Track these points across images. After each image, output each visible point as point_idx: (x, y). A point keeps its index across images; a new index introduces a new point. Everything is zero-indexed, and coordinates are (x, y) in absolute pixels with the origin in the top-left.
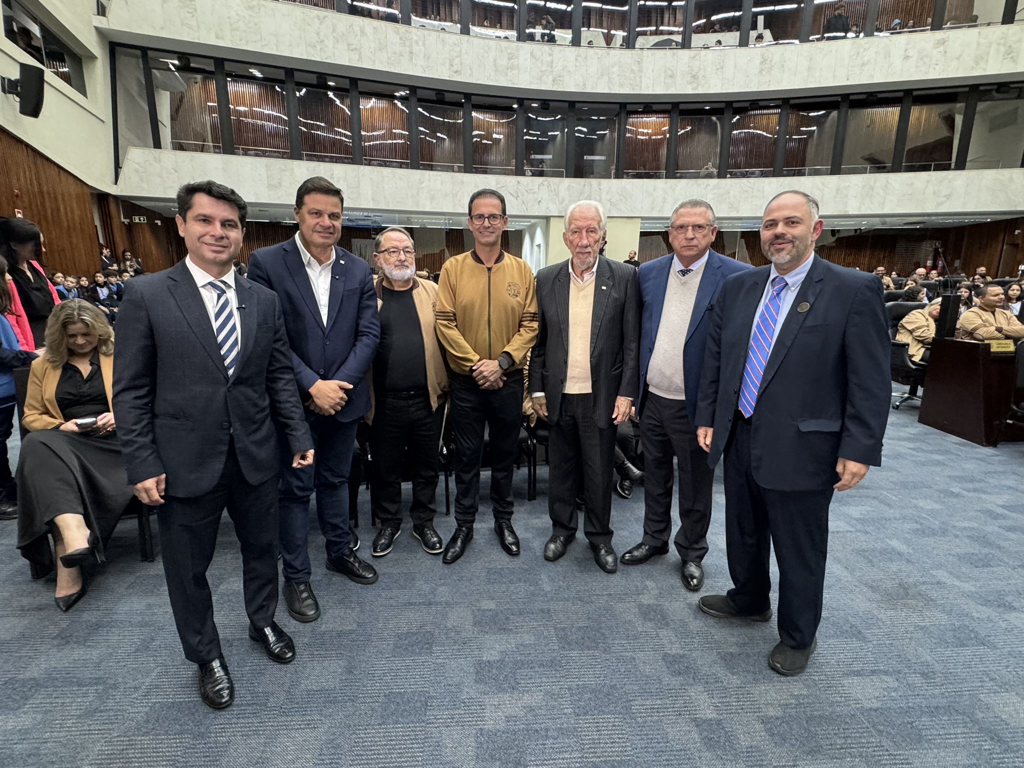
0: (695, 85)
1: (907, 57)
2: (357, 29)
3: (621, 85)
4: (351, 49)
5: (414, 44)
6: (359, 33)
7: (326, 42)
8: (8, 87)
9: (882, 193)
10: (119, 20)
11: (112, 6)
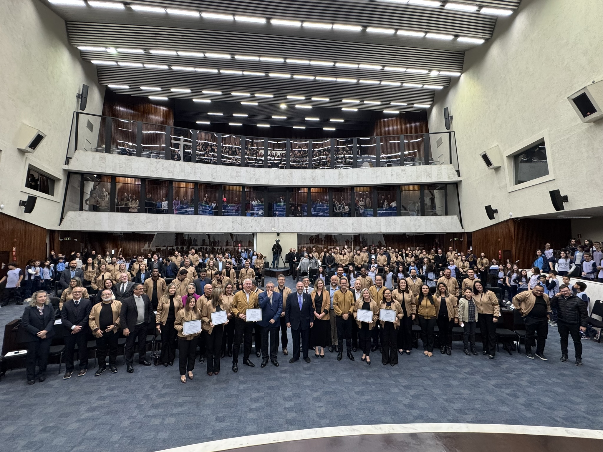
0: (314, 182)
3: (284, 182)
4: (169, 172)
5: (196, 169)
6: (173, 166)
7: (159, 170)
8: (22, 203)
9: (394, 224)
10: (73, 166)
11: (72, 162)
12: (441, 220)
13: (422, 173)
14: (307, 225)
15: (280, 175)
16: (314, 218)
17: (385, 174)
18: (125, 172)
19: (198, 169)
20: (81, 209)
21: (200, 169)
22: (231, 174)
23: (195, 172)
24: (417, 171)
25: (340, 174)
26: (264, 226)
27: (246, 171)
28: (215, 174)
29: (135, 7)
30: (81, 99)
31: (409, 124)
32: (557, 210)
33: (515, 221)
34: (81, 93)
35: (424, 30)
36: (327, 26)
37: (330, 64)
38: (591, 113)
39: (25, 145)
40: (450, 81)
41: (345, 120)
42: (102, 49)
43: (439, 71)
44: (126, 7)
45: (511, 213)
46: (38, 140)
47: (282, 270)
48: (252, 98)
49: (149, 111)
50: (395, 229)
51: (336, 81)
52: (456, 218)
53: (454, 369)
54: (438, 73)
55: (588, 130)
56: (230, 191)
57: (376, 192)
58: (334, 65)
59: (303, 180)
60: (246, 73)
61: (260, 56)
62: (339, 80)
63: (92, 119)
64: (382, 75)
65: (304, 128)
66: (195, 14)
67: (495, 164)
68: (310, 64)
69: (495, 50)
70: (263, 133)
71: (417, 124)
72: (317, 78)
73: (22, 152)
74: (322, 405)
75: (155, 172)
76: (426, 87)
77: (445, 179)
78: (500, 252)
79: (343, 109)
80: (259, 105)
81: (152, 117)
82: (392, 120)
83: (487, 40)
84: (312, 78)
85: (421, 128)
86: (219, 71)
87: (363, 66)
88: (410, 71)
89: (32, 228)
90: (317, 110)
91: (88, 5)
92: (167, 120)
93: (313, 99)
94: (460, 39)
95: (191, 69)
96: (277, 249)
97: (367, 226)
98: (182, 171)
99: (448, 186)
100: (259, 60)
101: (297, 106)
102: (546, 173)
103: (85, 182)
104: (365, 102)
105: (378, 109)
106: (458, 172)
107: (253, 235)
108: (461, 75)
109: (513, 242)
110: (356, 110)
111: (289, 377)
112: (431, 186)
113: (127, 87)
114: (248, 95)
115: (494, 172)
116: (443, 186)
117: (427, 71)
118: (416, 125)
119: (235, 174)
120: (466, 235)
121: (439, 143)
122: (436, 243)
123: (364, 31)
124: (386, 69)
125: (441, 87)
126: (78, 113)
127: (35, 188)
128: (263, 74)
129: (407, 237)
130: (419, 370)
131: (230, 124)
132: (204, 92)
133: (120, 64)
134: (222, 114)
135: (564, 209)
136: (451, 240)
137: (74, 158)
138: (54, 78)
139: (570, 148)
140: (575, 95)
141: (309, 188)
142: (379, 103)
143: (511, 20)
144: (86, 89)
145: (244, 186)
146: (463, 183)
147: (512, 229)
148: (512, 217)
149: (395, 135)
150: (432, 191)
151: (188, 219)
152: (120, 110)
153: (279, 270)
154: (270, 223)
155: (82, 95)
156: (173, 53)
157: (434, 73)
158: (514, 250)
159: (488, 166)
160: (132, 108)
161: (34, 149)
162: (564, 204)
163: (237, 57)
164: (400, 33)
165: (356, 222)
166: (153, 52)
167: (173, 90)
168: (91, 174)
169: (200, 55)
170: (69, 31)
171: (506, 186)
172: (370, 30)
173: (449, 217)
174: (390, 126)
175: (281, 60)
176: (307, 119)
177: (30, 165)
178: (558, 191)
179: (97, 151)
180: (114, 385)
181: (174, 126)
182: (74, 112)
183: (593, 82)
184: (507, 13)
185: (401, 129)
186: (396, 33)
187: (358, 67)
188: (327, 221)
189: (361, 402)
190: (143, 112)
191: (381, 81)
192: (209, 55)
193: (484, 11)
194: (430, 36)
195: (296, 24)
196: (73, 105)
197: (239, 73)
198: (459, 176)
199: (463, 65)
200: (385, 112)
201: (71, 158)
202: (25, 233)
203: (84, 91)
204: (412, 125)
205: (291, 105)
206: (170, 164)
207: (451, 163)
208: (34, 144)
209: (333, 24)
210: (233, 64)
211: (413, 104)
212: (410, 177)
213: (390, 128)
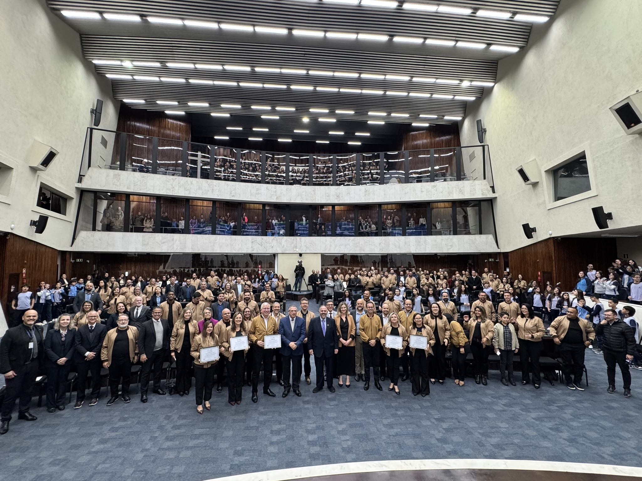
0: (338, 200)
1: (422, 191)
2: (189, 182)
3: (306, 199)
4: (186, 189)
5: (214, 187)
7: (175, 188)
8: (33, 223)
9: (424, 244)
10: (86, 184)
11: (85, 180)
12: (475, 239)
13: (454, 189)
14: (331, 245)
15: (303, 192)
16: (339, 238)
17: (414, 190)
18: (140, 189)
19: (216, 186)
20: (94, 229)
21: (219, 186)
22: (251, 191)
23: (213, 190)
24: (448, 188)
25: (366, 191)
26: (285, 247)
27: (267, 188)
28: (234, 192)
29: (151, 20)
30: (95, 115)
31: (440, 137)
32: (600, 228)
33: (555, 240)
34: (95, 109)
35: (454, 38)
36: (351, 36)
37: (355, 75)
38: (636, 124)
39: (37, 162)
40: (483, 92)
41: (371, 134)
42: (118, 63)
43: (471, 81)
44: (142, 19)
45: (550, 232)
46: (51, 156)
47: (305, 293)
48: (273, 112)
49: (165, 126)
50: (425, 249)
51: (361, 93)
52: (491, 237)
53: (490, 400)
54: (470, 83)
55: (632, 143)
56: (250, 209)
57: (404, 210)
58: (359, 77)
59: (327, 198)
60: (267, 86)
61: (281, 68)
62: (365, 92)
63: (106, 135)
64: (410, 86)
65: (328, 142)
66: (213, 26)
67: (532, 179)
68: (333, 75)
69: (531, 59)
70: (284, 148)
71: (447, 137)
72: (342, 90)
73: (34, 170)
74: (348, 439)
75: (171, 190)
76: (457, 98)
77: (478, 195)
78: (539, 273)
79: (369, 122)
80: (281, 118)
81: (168, 132)
82: (422, 133)
83: (521, 48)
84: (336, 90)
85: (453, 142)
86: (238, 84)
87: (389, 77)
88: (440, 81)
89: (43, 249)
90: (342, 124)
91: (103, 18)
92: (184, 136)
93: (337, 112)
94: (493, 48)
95: (210, 82)
96: (300, 271)
97: (396, 247)
98: (200, 188)
99: (482, 203)
100: (281, 72)
101: (321, 120)
102: (588, 188)
103: (98, 201)
104: (393, 115)
105: (407, 121)
106: (493, 188)
107: (274, 255)
108: (494, 86)
109: (554, 263)
110: (383, 123)
111: (312, 408)
112: (464, 203)
113: (142, 102)
114: (269, 108)
115: (532, 188)
116: (477, 203)
117: (458, 82)
118: (447, 139)
119: (255, 192)
120: (502, 255)
121: (472, 157)
122: (470, 264)
123: (390, 40)
124: (415, 79)
125: (473, 99)
126: (92, 129)
127: (47, 207)
128: (285, 87)
129: (439, 257)
130: (452, 401)
131: (250, 139)
132: (222, 106)
133: (136, 77)
134: (241, 129)
135: (608, 227)
136: (486, 261)
137: (87, 176)
138: (67, 93)
139: (613, 161)
140: (617, 105)
141: (333, 206)
142: (407, 115)
143: (547, 27)
144: (100, 103)
145: (264, 204)
146: (499, 200)
147: (552, 248)
148: (551, 236)
149: (425, 149)
150: (464, 208)
151: (206, 239)
152: (135, 125)
153: (302, 293)
154: (292, 243)
155: (96, 110)
156: (191, 66)
157: (466, 84)
158: (554, 272)
159: (525, 182)
160: (148, 123)
161: (46, 167)
162: (609, 222)
163: (257, 69)
164: (429, 42)
165: (384, 242)
166: (170, 65)
167: (190, 104)
168: (104, 192)
169: (219, 67)
170: (83, 44)
171: (544, 202)
172: (396, 39)
173: (483, 236)
174: (419, 140)
175: (304, 72)
176: (330, 133)
177: (41, 183)
178: (601, 208)
179: (111, 168)
180: (126, 416)
181: (191, 141)
182: (88, 128)
183: (638, 91)
184: (544, 19)
185: (431, 143)
186: (424, 42)
187: (385, 79)
188: (352, 241)
189: (390, 435)
190: (159, 127)
191: (409, 93)
192: (228, 67)
193: (519, 18)
194: (460, 44)
195: (318, 34)
196: (86, 120)
197: (259, 85)
198: (494, 192)
199: (496, 75)
200: (413, 124)
201: (84, 176)
202: (36, 254)
203: (98, 106)
204: (444, 138)
205: (314, 118)
206: (187, 181)
207: (485, 178)
208: (47, 162)
209: (358, 33)
210: (253, 76)
211: (444, 116)
212: (441, 194)
213: (419, 142)
